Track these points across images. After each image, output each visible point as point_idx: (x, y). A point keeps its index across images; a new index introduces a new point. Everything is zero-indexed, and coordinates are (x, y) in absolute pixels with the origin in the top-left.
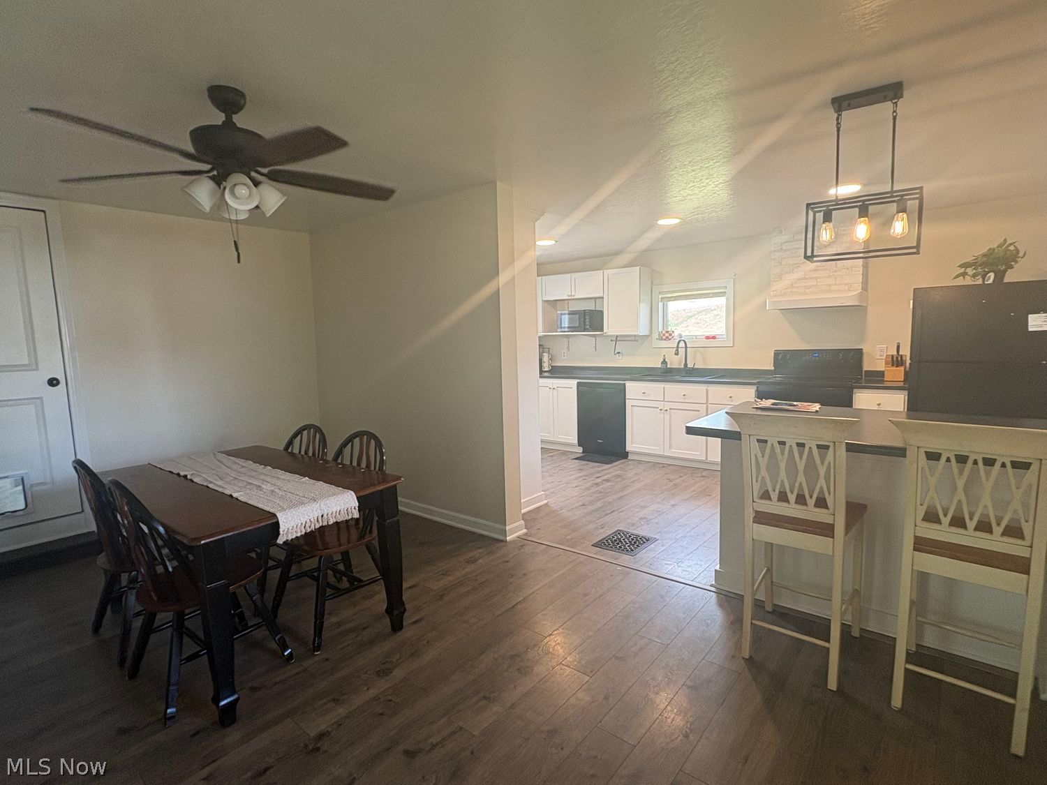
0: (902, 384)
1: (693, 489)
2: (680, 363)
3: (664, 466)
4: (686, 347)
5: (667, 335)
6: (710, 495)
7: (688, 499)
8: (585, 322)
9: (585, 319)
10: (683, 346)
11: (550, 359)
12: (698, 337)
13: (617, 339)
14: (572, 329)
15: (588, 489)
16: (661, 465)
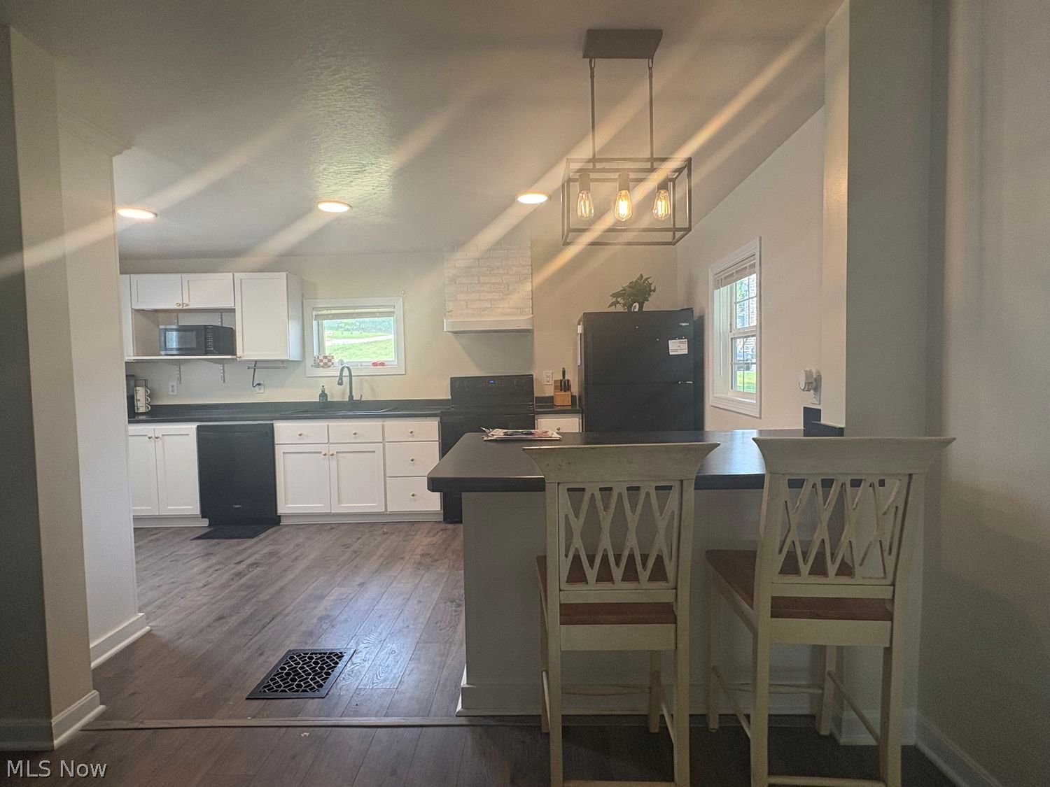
0: (570, 408)
1: (379, 553)
2: (343, 394)
3: (332, 527)
4: (351, 376)
5: (325, 361)
6: (403, 558)
7: (377, 570)
8: (206, 343)
9: (206, 338)
10: (346, 375)
11: (149, 396)
12: (363, 364)
13: (256, 365)
14: (182, 351)
15: (224, 586)
16: (329, 527)
